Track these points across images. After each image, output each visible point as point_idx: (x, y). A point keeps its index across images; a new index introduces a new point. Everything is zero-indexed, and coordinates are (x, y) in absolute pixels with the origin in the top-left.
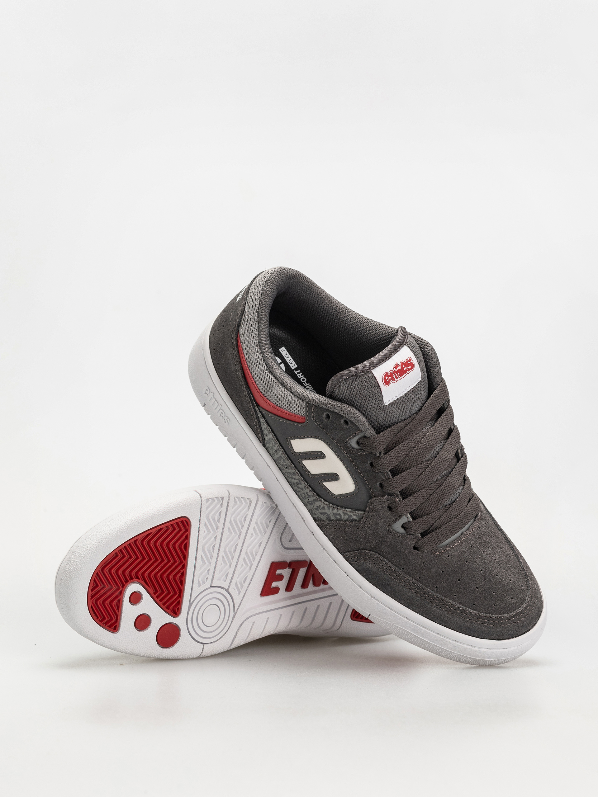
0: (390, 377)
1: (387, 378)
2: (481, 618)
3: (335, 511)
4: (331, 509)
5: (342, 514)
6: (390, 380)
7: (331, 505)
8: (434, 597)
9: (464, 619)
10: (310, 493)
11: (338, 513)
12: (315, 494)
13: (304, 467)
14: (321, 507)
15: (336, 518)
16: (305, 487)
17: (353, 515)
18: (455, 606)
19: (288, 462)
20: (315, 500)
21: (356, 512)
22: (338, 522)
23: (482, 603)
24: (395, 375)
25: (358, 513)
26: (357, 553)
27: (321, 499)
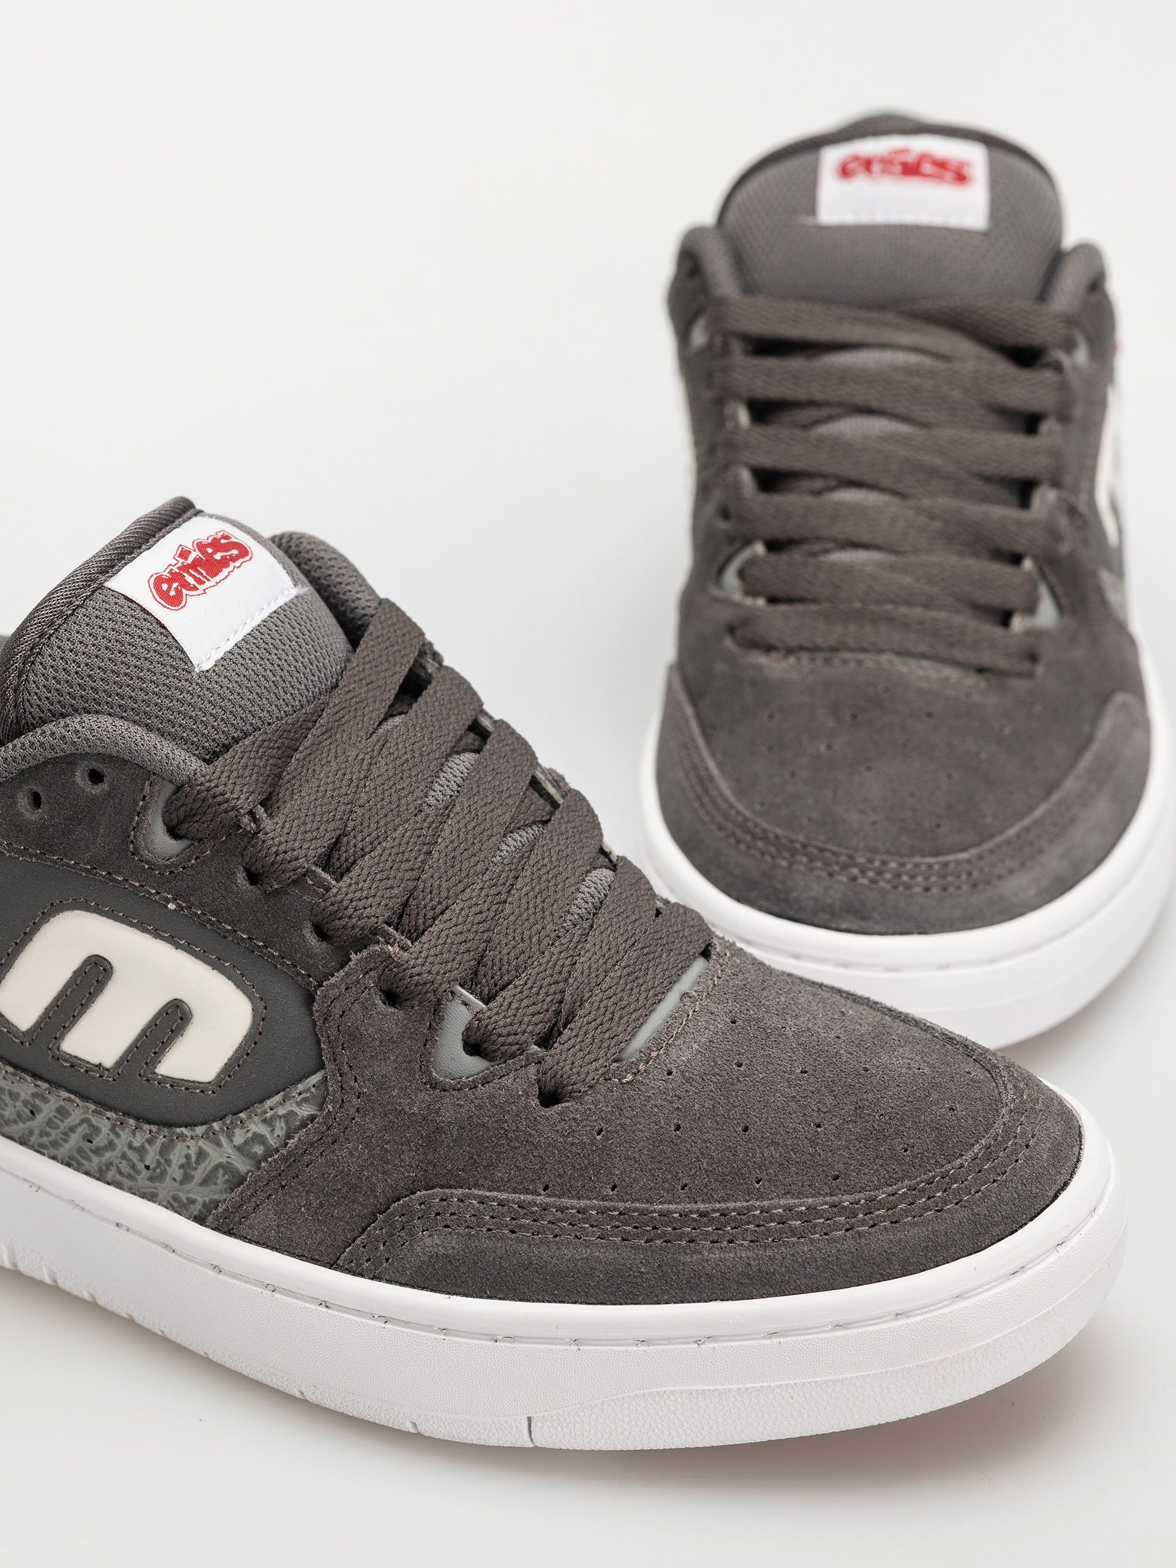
0: (177, 584)
1: (165, 587)
2: (881, 1205)
3: (239, 1138)
4: (223, 1139)
5: (263, 1130)
6: (179, 593)
7: (216, 1126)
8: (694, 1220)
9: (827, 1237)
10: (138, 1140)
11: (250, 1135)
12: (154, 1128)
13: (75, 1062)
14: (194, 1159)
15: (253, 1156)
16: (113, 1129)
17: (295, 1109)
18: (776, 1208)
19: (24, 1086)
20: (165, 1151)
21: (300, 1087)
22: (263, 1164)
23: (858, 1160)
24: (190, 575)
25: (308, 1090)
26: (375, 1228)
27: (178, 1130)
